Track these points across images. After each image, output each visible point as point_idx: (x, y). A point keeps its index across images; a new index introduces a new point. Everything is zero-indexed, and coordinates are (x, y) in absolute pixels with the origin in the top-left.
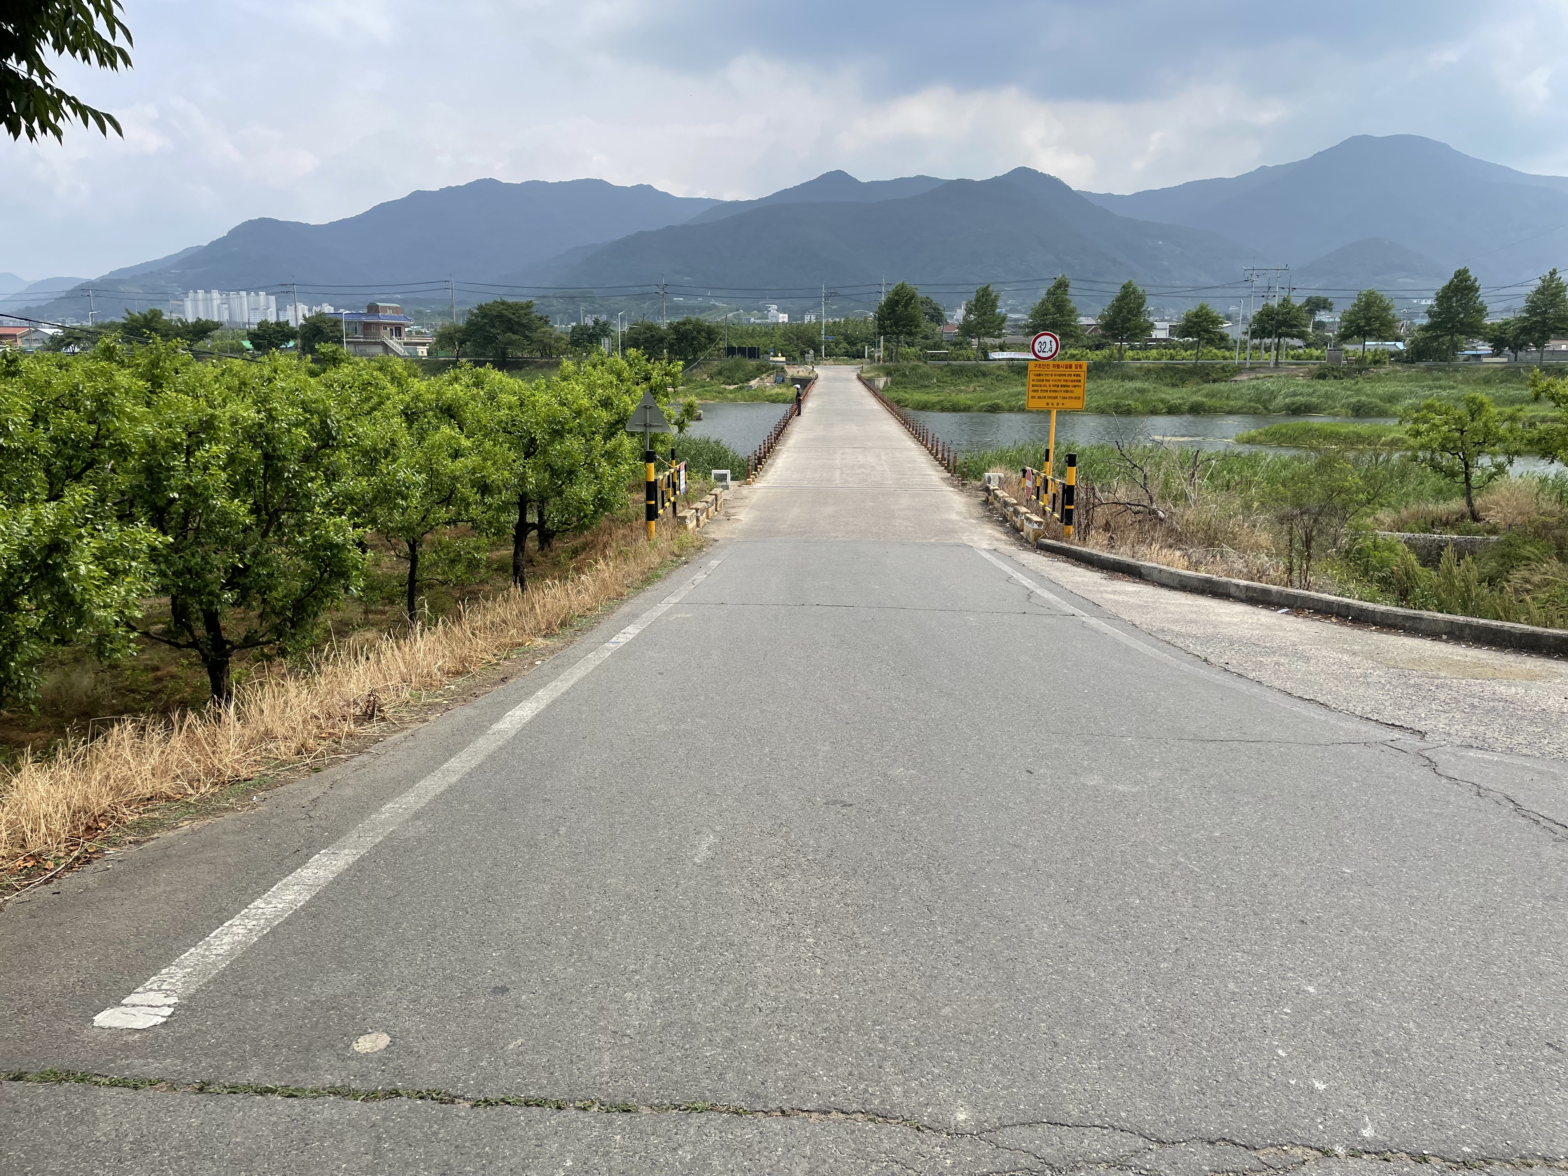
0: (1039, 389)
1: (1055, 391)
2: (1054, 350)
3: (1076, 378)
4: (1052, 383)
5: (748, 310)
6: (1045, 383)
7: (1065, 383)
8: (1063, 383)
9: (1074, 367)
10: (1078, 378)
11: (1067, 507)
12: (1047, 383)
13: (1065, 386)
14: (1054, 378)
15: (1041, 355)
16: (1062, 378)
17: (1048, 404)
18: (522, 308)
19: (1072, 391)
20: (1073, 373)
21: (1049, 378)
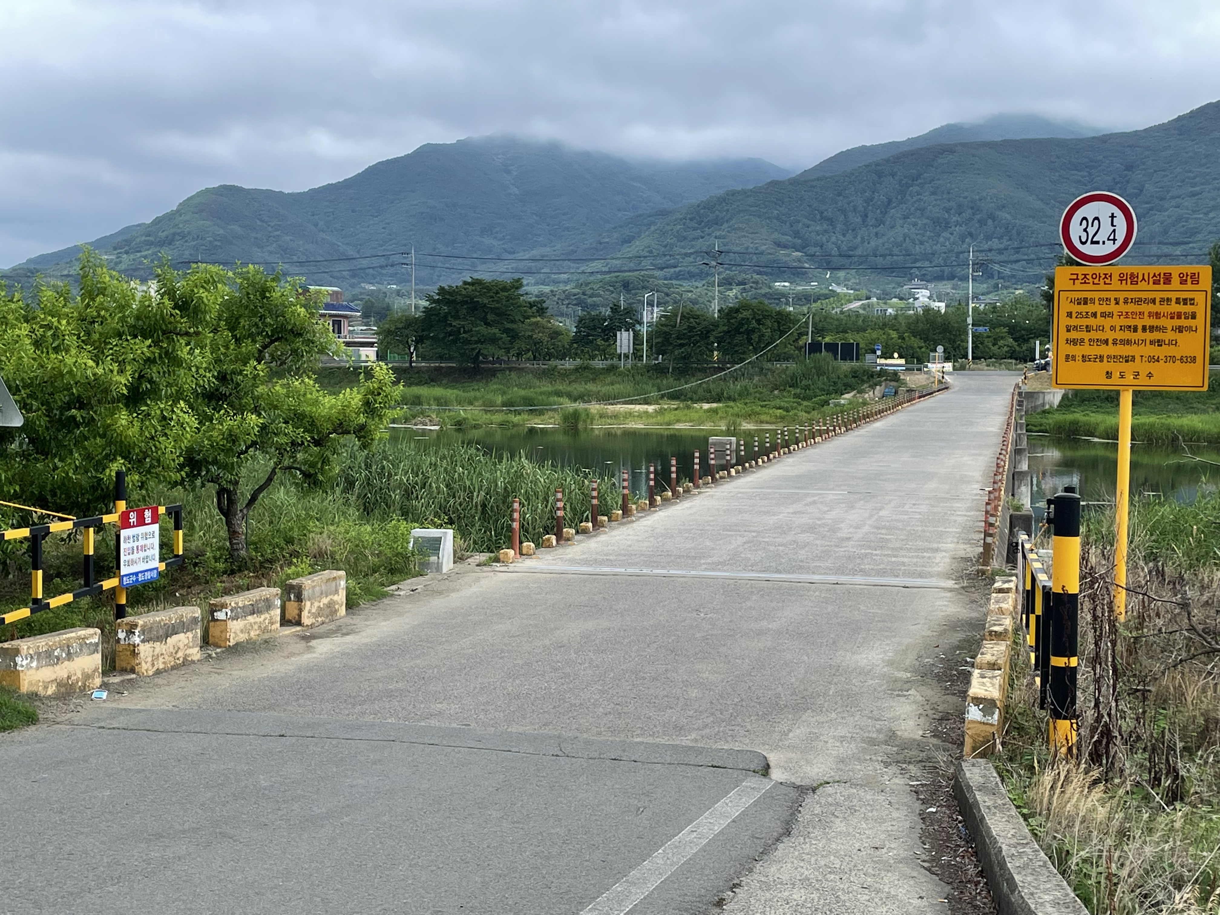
0: (1086, 336)
1: (1128, 342)
2: (1121, 237)
3: (1182, 308)
4: (1118, 322)
5: (884, 297)
6: (1100, 321)
7: (1154, 322)
8: (1149, 322)
9: (1176, 280)
10: (1188, 309)
11: (1058, 662)
12: (1107, 322)
13: (1152, 329)
14: (1122, 307)
15: (1089, 250)
16: (1146, 308)
17: (1109, 375)
18: (504, 289)
19: (1173, 343)
20: (1174, 296)
21: (1112, 308)
